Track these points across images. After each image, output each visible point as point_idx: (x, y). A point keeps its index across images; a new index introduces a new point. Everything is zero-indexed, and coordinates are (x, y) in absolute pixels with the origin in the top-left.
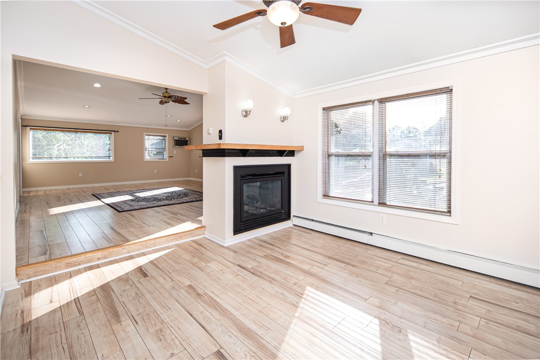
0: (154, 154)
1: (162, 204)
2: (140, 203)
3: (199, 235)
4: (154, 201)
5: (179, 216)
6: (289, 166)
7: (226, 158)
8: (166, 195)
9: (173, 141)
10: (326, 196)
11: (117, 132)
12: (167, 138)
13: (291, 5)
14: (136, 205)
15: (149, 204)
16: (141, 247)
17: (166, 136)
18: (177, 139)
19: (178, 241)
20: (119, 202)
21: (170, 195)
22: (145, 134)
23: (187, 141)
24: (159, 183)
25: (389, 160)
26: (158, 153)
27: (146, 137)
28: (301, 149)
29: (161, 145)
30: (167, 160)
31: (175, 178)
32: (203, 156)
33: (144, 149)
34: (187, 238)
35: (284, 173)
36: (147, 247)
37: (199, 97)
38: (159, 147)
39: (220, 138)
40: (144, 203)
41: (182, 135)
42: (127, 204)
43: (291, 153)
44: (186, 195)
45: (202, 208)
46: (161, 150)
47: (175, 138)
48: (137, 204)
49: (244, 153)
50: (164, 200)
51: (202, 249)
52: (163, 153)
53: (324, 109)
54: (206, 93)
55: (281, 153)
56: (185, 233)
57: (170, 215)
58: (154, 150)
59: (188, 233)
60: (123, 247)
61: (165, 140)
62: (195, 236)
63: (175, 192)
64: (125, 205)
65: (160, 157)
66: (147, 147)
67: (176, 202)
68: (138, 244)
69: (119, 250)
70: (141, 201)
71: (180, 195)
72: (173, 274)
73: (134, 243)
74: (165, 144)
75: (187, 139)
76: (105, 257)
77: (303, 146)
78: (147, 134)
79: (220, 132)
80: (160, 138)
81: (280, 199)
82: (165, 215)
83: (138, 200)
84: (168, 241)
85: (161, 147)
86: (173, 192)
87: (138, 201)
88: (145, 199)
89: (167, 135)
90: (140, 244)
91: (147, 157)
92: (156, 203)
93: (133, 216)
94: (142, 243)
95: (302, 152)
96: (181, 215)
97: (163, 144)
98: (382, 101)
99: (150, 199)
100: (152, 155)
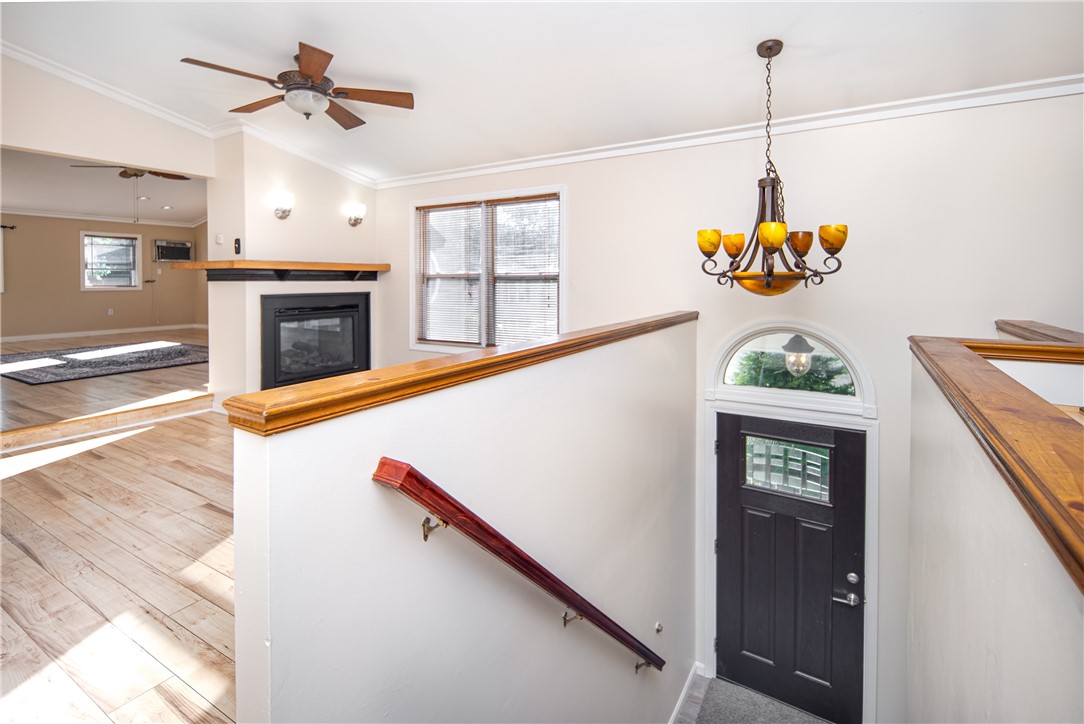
0: (104, 277)
1: (128, 369)
2: (78, 370)
3: (200, 408)
4: (109, 365)
5: (163, 384)
6: (366, 296)
7: (247, 283)
8: (136, 355)
9: (155, 249)
10: (422, 339)
11: (12, 228)
12: (139, 244)
13: (314, 96)
14: (69, 373)
15: (98, 371)
16: (88, 427)
17: (136, 239)
18: (164, 244)
19: (159, 417)
20: (28, 371)
21: (145, 355)
22: (82, 233)
23: (189, 249)
24: (120, 336)
25: (500, 286)
26: (115, 274)
27: (87, 240)
28: (387, 268)
29: (124, 257)
30: (140, 288)
31: (159, 325)
32: (208, 280)
33: (81, 265)
34: (178, 413)
35: (357, 306)
36: (99, 428)
37: (202, 181)
38: (120, 262)
39: (238, 251)
40: (86, 370)
41: (176, 238)
42: (48, 372)
43: (371, 275)
44: (181, 353)
45: (207, 372)
46: (125, 267)
47: (159, 243)
48: (72, 371)
49: (282, 275)
50: (131, 363)
51: (203, 425)
52: (129, 273)
53: (417, 208)
54: (212, 178)
55: (350, 275)
56: (174, 406)
57: (144, 384)
58: (104, 266)
59: (179, 405)
60: (54, 427)
61: (134, 247)
62: (193, 410)
63: (158, 350)
64: (43, 374)
65: (123, 282)
66: (89, 261)
67: (159, 366)
68: (83, 423)
69: (45, 432)
70: (80, 367)
71: (169, 354)
72: (149, 453)
73: (74, 421)
74: (134, 255)
75: (189, 245)
76: (20, 444)
77: (389, 265)
78: (88, 233)
79: (237, 241)
80: (124, 242)
81: (351, 347)
82: (135, 384)
83: (73, 364)
84: (140, 417)
85: (125, 262)
86: (152, 351)
87: (72, 367)
88: (87, 363)
89: (139, 237)
90: (87, 422)
91: (88, 284)
92: (115, 369)
93: (66, 389)
94: (90, 421)
95: (387, 274)
96: (168, 382)
97: (128, 255)
98: (492, 203)
99: (101, 363)
100: (99, 278)
